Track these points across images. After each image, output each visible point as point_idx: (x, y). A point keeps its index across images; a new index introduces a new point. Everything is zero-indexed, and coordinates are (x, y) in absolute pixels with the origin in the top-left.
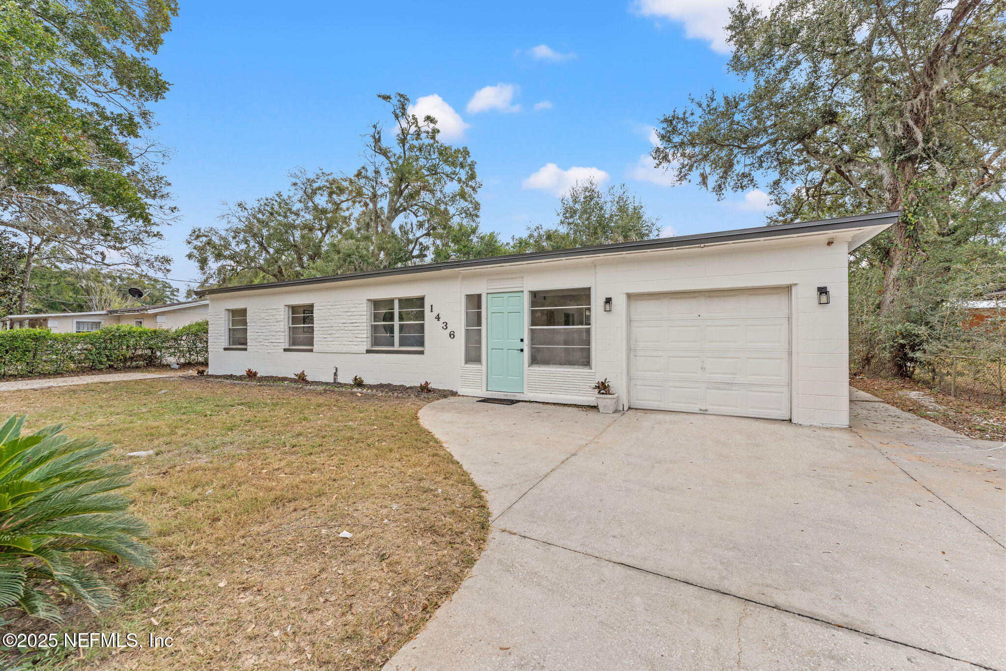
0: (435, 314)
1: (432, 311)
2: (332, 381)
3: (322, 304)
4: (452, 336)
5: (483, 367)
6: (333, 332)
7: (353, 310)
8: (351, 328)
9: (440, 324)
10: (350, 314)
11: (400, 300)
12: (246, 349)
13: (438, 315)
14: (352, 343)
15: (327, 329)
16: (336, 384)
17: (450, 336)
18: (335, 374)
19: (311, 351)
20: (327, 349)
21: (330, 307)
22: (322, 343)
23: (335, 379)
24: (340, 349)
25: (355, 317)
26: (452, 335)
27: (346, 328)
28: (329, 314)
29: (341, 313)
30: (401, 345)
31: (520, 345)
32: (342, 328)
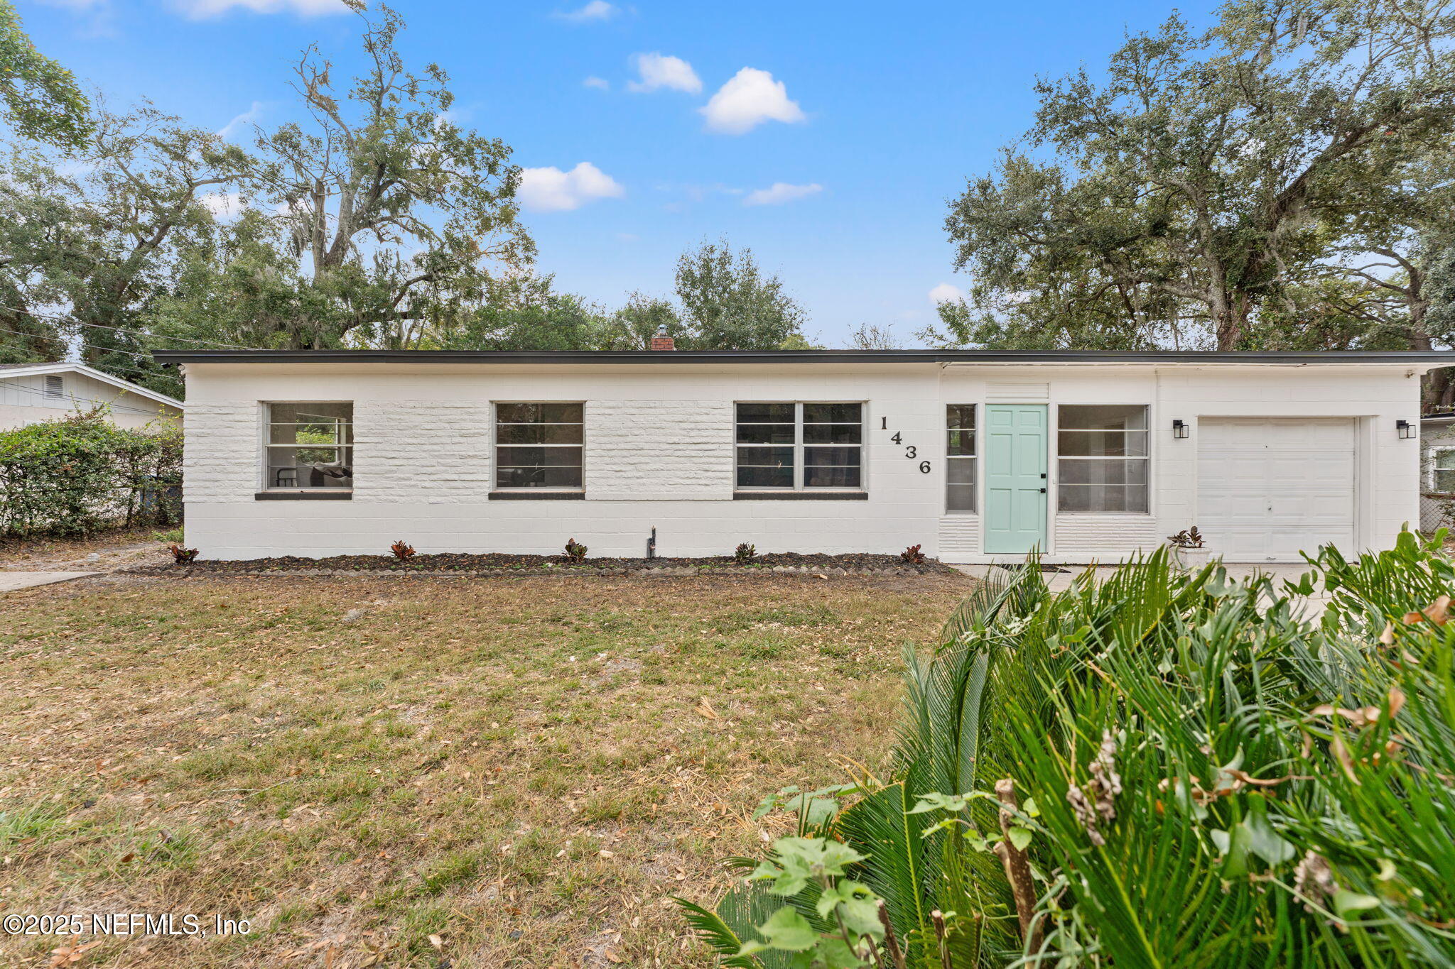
0: (891, 432)
1: (884, 427)
2: (642, 554)
3: (612, 404)
4: (925, 470)
5: (980, 517)
6: (643, 459)
7: (699, 418)
8: (693, 454)
9: (902, 449)
10: (692, 426)
11: (808, 407)
12: (348, 497)
13: (898, 435)
14: (694, 481)
15: (625, 453)
16: (651, 559)
17: (921, 468)
18: (652, 542)
19: (581, 497)
20: (627, 494)
21: (633, 411)
22: (612, 482)
23: (651, 551)
24: (664, 492)
25: (704, 433)
26: (925, 468)
27: (679, 453)
28: (631, 424)
29: (664, 424)
30: (807, 483)
31: (1042, 484)
32: (668, 453)
